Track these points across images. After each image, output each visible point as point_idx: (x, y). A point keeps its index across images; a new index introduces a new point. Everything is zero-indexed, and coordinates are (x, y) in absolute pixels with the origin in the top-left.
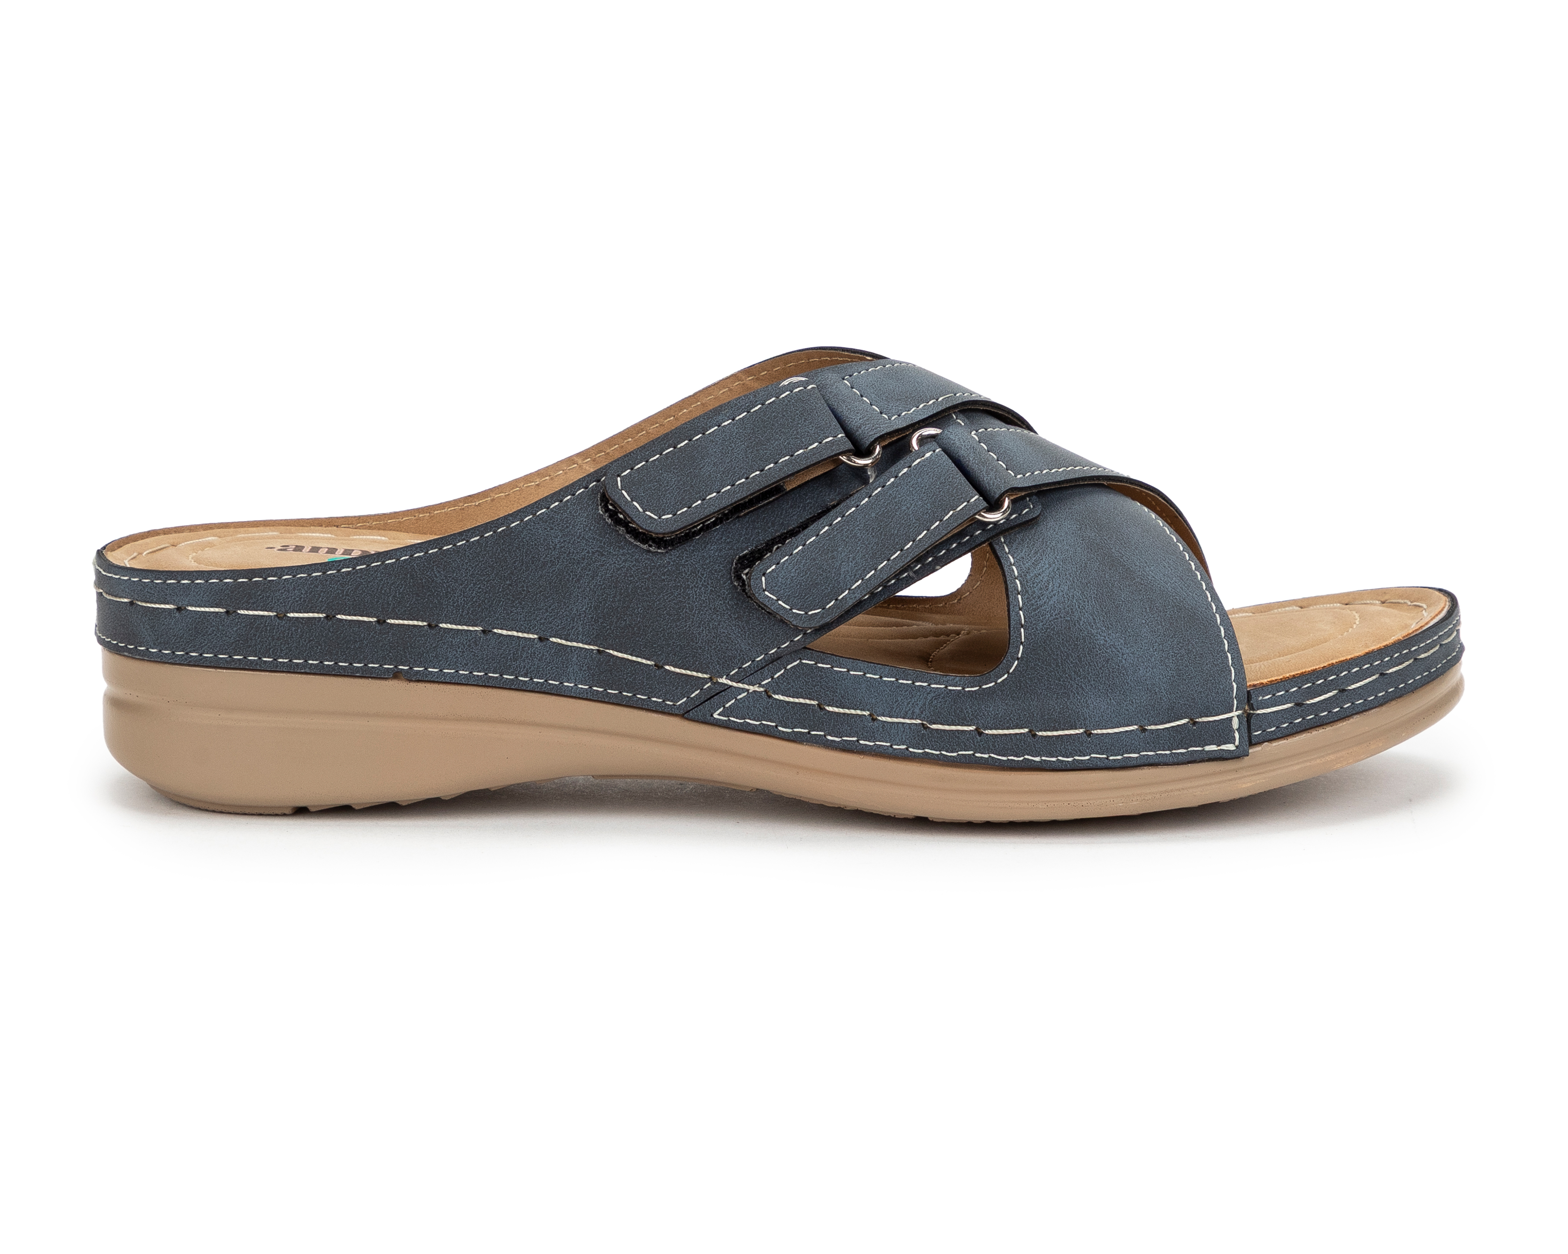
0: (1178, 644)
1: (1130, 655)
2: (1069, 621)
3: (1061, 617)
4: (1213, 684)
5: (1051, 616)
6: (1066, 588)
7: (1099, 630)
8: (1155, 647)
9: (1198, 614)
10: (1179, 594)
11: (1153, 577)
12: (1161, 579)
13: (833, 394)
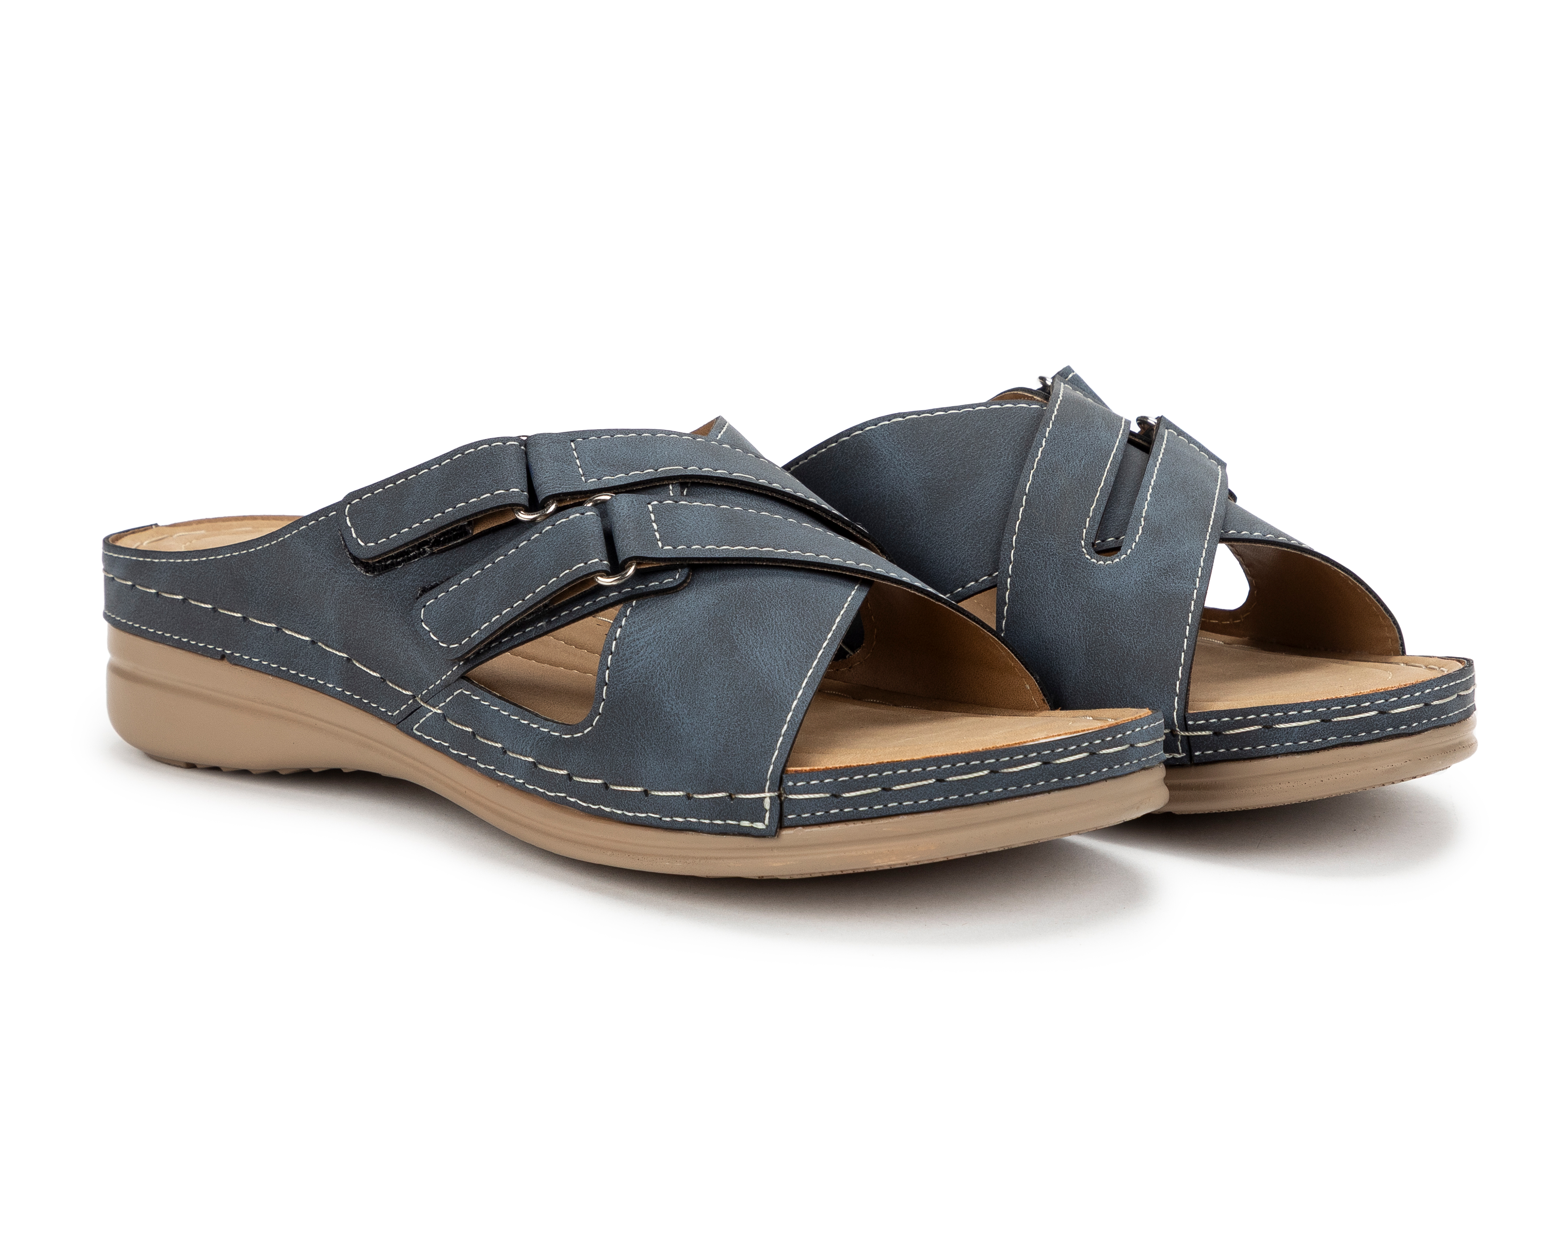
0: (737, 722)
1: (689, 725)
2: (646, 686)
3: (640, 681)
4: (752, 763)
5: (632, 678)
6: (657, 655)
7: (670, 698)
8: (714, 721)
9: (776, 697)
10: (772, 676)
11: (757, 657)
12: (763, 661)
13: (538, 453)
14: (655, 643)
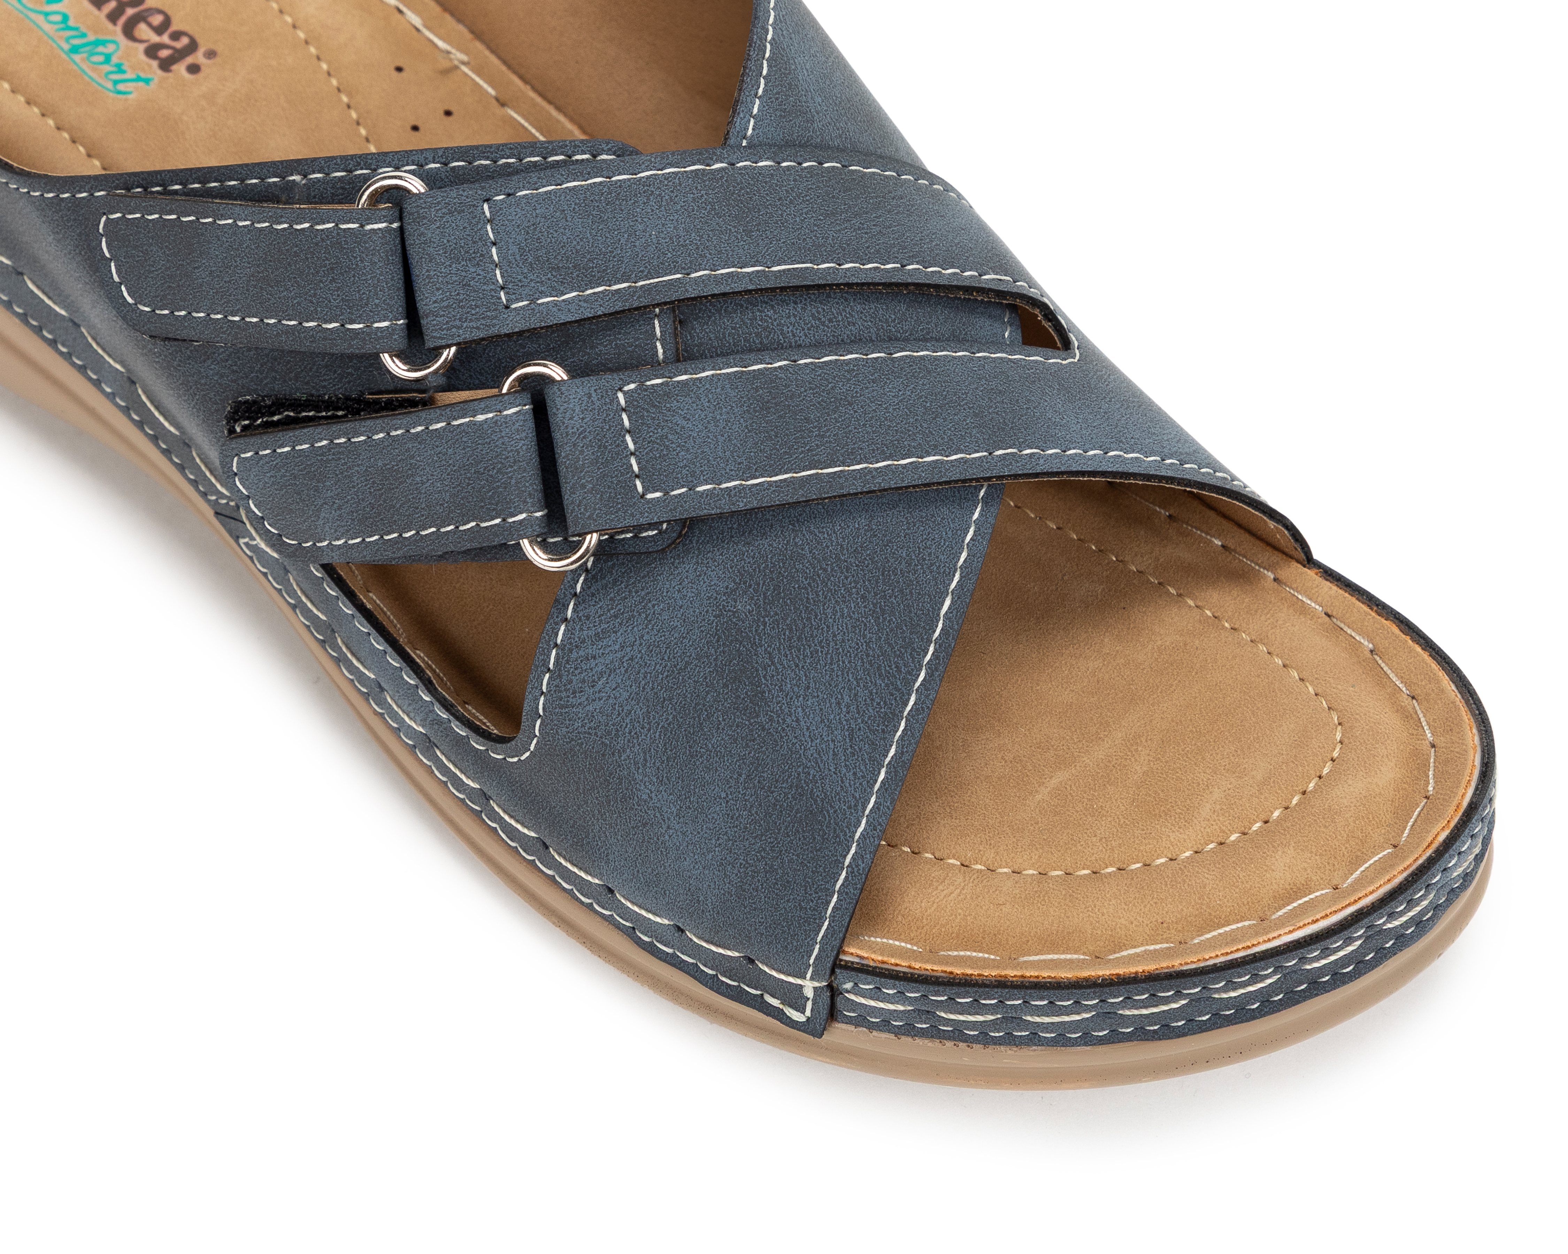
0: (759, 852)
1: (679, 833)
2: (606, 745)
3: (596, 734)
4: (784, 932)
5: (583, 726)
6: (625, 695)
7: (646, 779)
8: (721, 841)
9: (828, 812)
10: (822, 766)
11: (798, 720)
12: (808, 729)
13: (423, 239)
14: (623, 670)
